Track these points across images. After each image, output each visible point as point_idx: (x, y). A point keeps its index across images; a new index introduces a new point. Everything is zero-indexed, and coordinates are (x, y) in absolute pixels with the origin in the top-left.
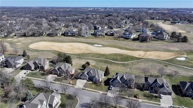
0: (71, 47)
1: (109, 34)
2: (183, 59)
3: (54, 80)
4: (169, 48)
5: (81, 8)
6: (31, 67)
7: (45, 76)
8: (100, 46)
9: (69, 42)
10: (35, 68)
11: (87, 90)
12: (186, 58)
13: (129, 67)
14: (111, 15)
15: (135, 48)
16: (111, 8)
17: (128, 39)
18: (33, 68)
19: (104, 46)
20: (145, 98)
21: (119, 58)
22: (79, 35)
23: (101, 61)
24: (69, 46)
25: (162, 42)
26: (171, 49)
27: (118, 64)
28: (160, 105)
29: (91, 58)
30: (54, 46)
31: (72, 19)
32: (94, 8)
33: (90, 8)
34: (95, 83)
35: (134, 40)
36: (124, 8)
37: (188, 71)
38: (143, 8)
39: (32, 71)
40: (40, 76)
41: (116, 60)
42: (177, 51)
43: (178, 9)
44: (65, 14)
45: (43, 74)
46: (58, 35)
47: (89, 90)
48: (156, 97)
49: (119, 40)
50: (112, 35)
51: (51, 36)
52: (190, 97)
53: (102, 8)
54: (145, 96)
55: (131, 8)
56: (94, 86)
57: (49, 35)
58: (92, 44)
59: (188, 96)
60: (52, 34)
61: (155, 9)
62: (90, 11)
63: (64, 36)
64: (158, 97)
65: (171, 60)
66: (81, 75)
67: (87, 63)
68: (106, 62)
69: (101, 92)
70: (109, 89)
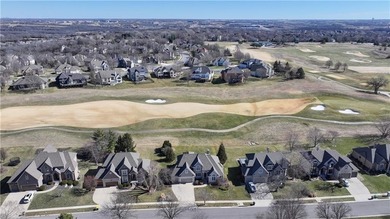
0: (96, 113)
1: (160, 74)
2: (320, 108)
3: (119, 201)
4: (286, 91)
5: (43, 21)
6: (36, 181)
7: (87, 196)
8: (159, 101)
9: (82, 101)
10: (47, 181)
11: (210, 205)
12: (324, 105)
13: (246, 136)
14: (129, 35)
15: (227, 97)
16: (114, 21)
17: (203, 81)
18: (40, 184)
19: (169, 101)
20: (321, 192)
21: (216, 121)
22: (95, 82)
23: (186, 135)
25: (264, 81)
26: (291, 92)
27: (223, 134)
28: (353, 199)
29: (161, 131)
30: (51, 116)
31: (41, 46)
32: (77, 20)
33: (68, 21)
34: (215, 184)
35: (216, 82)
36: (141, 20)
37: (345, 128)
39: (39, 189)
40: (73, 198)
41: (214, 127)
42: (302, 96)
44: (14, 37)
45: (77, 193)
46: (43, 86)
47: (215, 205)
48: (337, 185)
49: (188, 86)
50: (167, 76)
51: (26, 92)
52: (383, 172)
53: (95, 20)
54: (319, 188)
55: (155, 20)
56: (215, 192)
57: (14, 89)
58: (142, 99)
59: (379, 172)
60: (26, 86)
62: (69, 27)
63: (60, 87)
64: (341, 186)
65: (305, 113)
66: (178, 174)
67: (167, 143)
68: (198, 135)
69: (241, 202)
70: (249, 190)
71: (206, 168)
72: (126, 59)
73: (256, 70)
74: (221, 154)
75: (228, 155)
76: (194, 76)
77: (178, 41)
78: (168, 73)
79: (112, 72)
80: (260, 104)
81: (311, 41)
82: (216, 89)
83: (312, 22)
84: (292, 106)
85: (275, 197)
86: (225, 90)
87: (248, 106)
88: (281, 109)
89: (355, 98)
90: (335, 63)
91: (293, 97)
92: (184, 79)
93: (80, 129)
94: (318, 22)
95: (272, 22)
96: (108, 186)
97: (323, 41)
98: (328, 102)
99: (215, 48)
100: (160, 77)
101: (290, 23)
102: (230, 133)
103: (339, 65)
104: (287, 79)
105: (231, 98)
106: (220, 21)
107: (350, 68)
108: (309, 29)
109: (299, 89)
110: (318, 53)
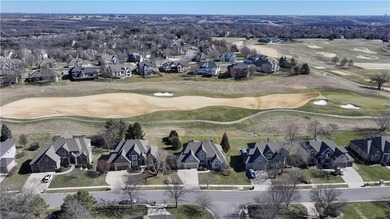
0: (107, 105)
1: (167, 68)
2: (323, 103)
3: (127, 183)
4: (291, 86)
5: (53, 15)
6: (55, 163)
7: (100, 178)
8: (167, 94)
9: (94, 94)
10: (65, 164)
11: (212, 188)
12: (326, 100)
13: (249, 128)
14: (138, 31)
15: (233, 92)
16: (122, 16)
17: (210, 76)
18: (59, 166)
19: (176, 94)
20: (318, 179)
21: (221, 114)
22: (106, 76)
23: (192, 126)
25: (269, 77)
26: (295, 87)
27: (228, 126)
28: (347, 186)
29: (168, 121)
30: (65, 107)
31: (52, 40)
32: (86, 15)
33: (77, 15)
34: (218, 170)
35: (222, 76)
36: (150, 16)
37: (345, 122)
38: (184, 16)
39: (58, 171)
40: (87, 179)
41: (219, 119)
42: (306, 91)
43: (246, 17)
44: (26, 31)
45: (91, 175)
46: (57, 79)
47: (216, 188)
48: (332, 173)
49: (195, 80)
50: (175, 70)
51: (41, 84)
52: (378, 163)
53: (104, 15)
54: (315, 176)
55: (163, 16)
56: (218, 177)
57: (30, 81)
58: (150, 92)
59: (374, 163)
60: (41, 79)
61: (209, 17)
62: (79, 22)
63: (73, 80)
64: (337, 174)
65: (308, 108)
66: (183, 160)
67: (173, 133)
68: (203, 126)
69: (241, 187)
70: (250, 177)
71: (210, 155)
72: (135, 54)
73: (262, 66)
74: (225, 144)
75: (230, 145)
76: (201, 71)
77: (186, 36)
78: (176, 68)
79: (122, 66)
80: (264, 99)
81: (319, 37)
82: (222, 83)
83: (322, 17)
84: (295, 101)
85: (273, 183)
86: (231, 85)
87: (252, 100)
88: (285, 103)
89: (358, 93)
90: (341, 59)
91: (297, 92)
92: (191, 73)
93: (92, 119)
94: (328, 18)
95: (281, 17)
96: (119, 169)
97: (331, 37)
98: (330, 97)
99: (223, 44)
100: (168, 72)
101: (299, 19)
102: (234, 125)
103: (344, 61)
104: (292, 75)
105: (236, 92)
106: (229, 17)
107: (355, 64)
108: (318, 25)
109: (303, 84)
110: (326, 49)
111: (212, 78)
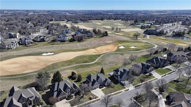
1: (39, 39)
2: (123, 47)
4: (105, 42)
8: (49, 54)
11: (113, 95)
13: (103, 64)
15: (81, 48)
17: (64, 41)
19: (55, 53)
21: (86, 59)
23: (77, 68)
24: (11, 64)
26: (107, 42)
27: (93, 64)
28: (157, 79)
29: (63, 68)
34: (109, 86)
41: (86, 62)
42: (112, 43)
48: (149, 75)
49: (57, 44)
50: (43, 40)
56: (110, 89)
58: (40, 54)
59: (158, 68)
61: (34, 11)
64: (151, 75)
65: (118, 50)
66: (93, 85)
67: (73, 73)
68: (82, 66)
69: (123, 90)
70: (123, 85)
71: (103, 79)
76: (59, 39)
80: (98, 49)
81: (97, 19)
82: (72, 44)
83: (89, 11)
84: (111, 48)
85: (133, 85)
86: (77, 44)
87: (93, 50)
88: (108, 50)
89: (132, 42)
91: (109, 44)
92: (54, 41)
94: (91, 11)
96: (61, 100)
97: (102, 19)
98: (124, 44)
100: (39, 42)
101: (80, 11)
102: (95, 63)
103: (117, 29)
104: (102, 37)
105: (84, 48)
106: (44, 11)
107: (122, 30)
108: (90, 14)
109: (109, 40)
111: (66, 42)
